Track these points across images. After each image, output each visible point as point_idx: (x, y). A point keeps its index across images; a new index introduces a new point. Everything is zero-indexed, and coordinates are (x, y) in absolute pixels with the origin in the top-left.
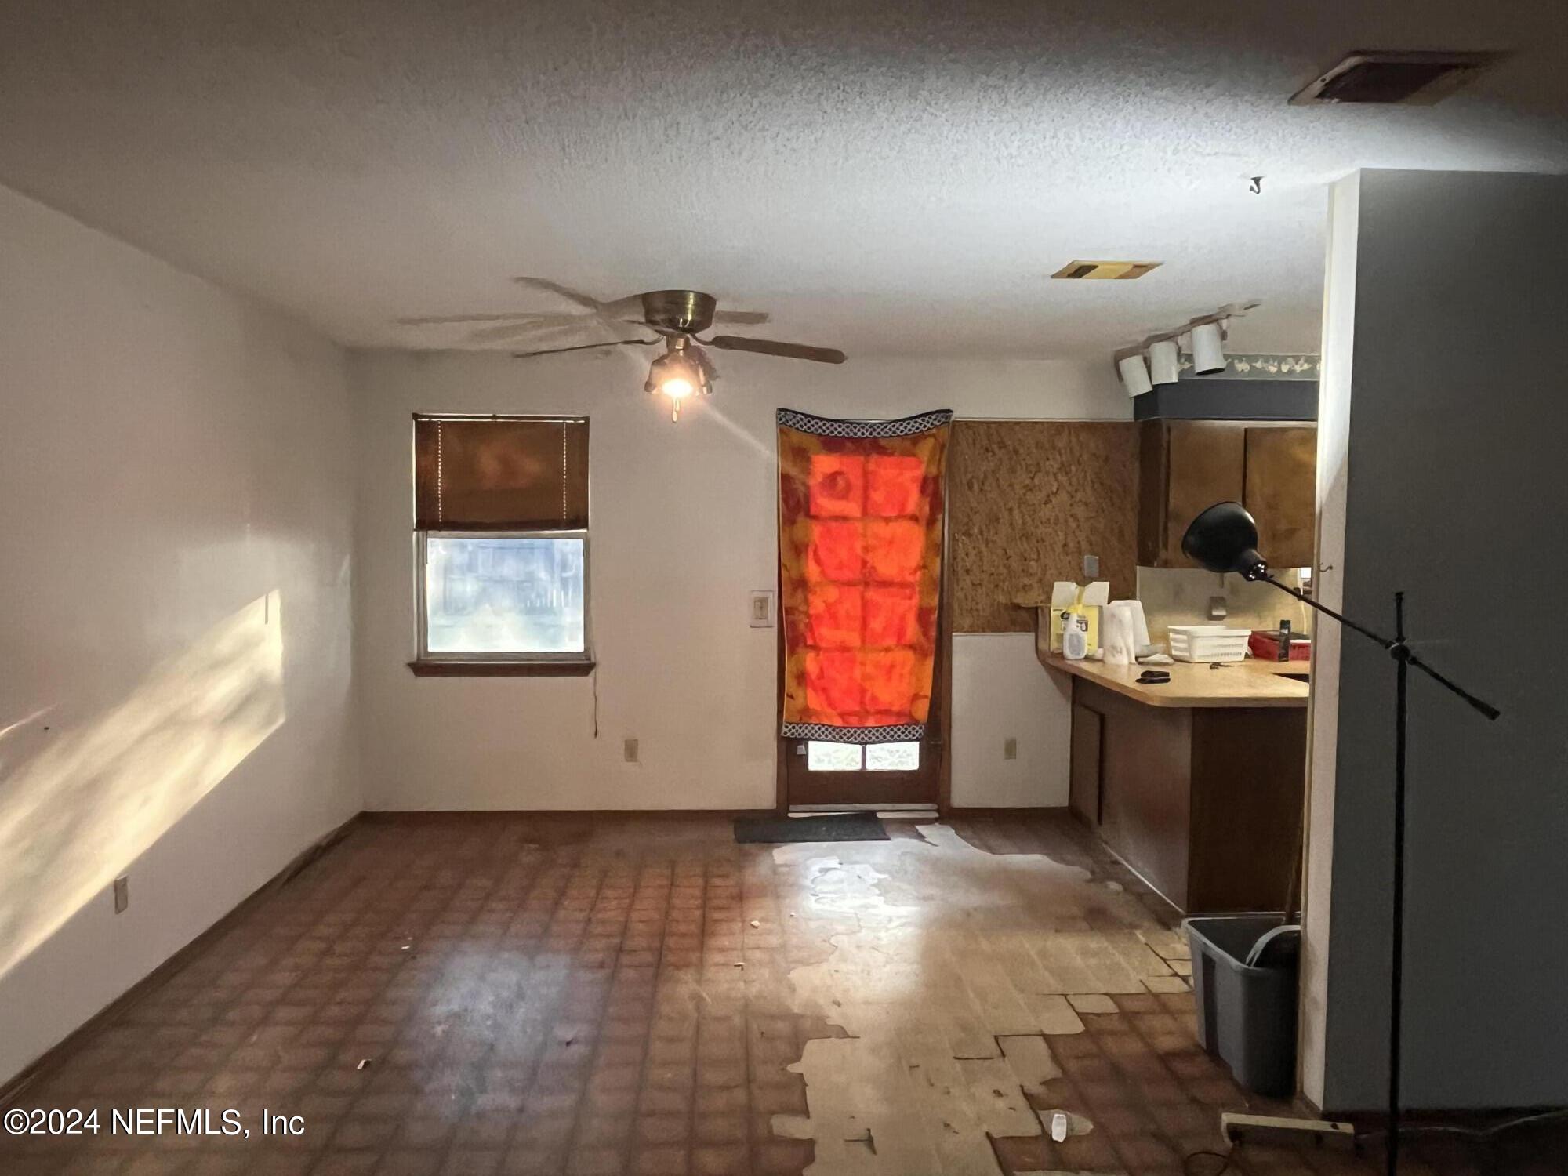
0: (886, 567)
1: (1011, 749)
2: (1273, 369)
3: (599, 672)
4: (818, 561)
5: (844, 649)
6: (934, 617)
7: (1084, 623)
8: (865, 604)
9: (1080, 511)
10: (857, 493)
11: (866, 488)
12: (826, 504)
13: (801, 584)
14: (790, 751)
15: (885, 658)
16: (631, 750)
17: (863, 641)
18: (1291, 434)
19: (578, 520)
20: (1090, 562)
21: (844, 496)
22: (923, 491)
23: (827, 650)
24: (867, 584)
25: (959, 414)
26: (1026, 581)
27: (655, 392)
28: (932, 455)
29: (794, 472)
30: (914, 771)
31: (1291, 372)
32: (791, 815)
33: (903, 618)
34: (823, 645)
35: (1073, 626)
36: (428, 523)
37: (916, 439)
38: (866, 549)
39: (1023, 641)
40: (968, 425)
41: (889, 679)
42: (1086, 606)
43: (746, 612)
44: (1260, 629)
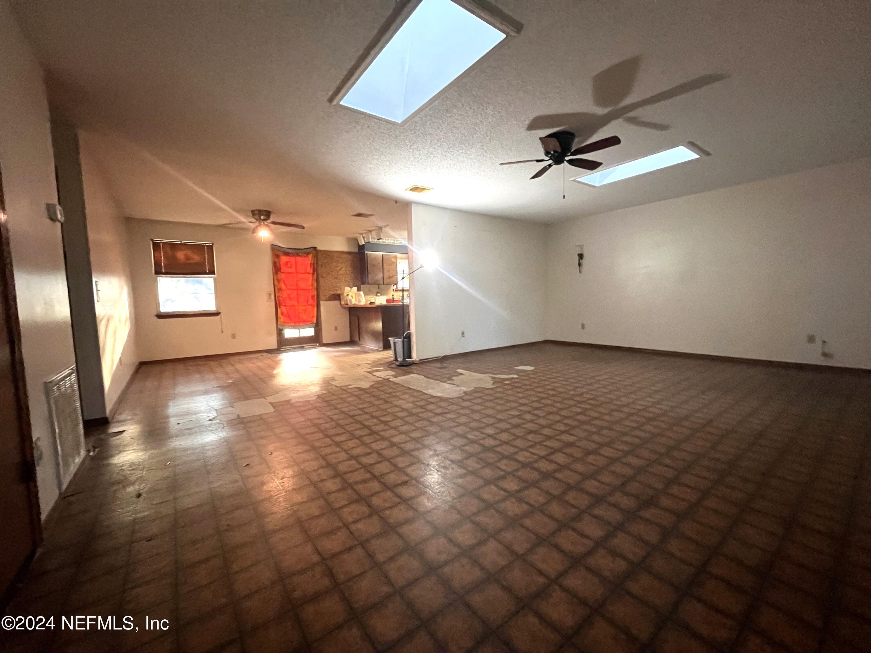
0: (302, 285)
1: (336, 328)
2: (387, 242)
3: (222, 315)
4: (285, 284)
5: (293, 306)
6: (316, 297)
7: (352, 297)
8: (298, 295)
9: (348, 272)
10: (294, 266)
11: (296, 265)
12: (284, 269)
13: (280, 289)
14: (280, 332)
15: (303, 308)
16: (234, 336)
17: (298, 304)
18: (391, 256)
19: (212, 272)
20: (351, 284)
21: (290, 267)
22: (311, 266)
23: (289, 306)
24: (298, 290)
25: (319, 248)
26: (337, 289)
27: (255, 234)
28: (312, 258)
29: (276, 260)
30: (312, 336)
31: (390, 243)
32: (281, 349)
33: (308, 298)
34: (287, 305)
35: (350, 297)
36: (158, 272)
37: (308, 254)
38: (297, 281)
39: (337, 302)
40: (320, 251)
41: (305, 313)
42: (353, 293)
43: (266, 297)
44: (388, 298)
